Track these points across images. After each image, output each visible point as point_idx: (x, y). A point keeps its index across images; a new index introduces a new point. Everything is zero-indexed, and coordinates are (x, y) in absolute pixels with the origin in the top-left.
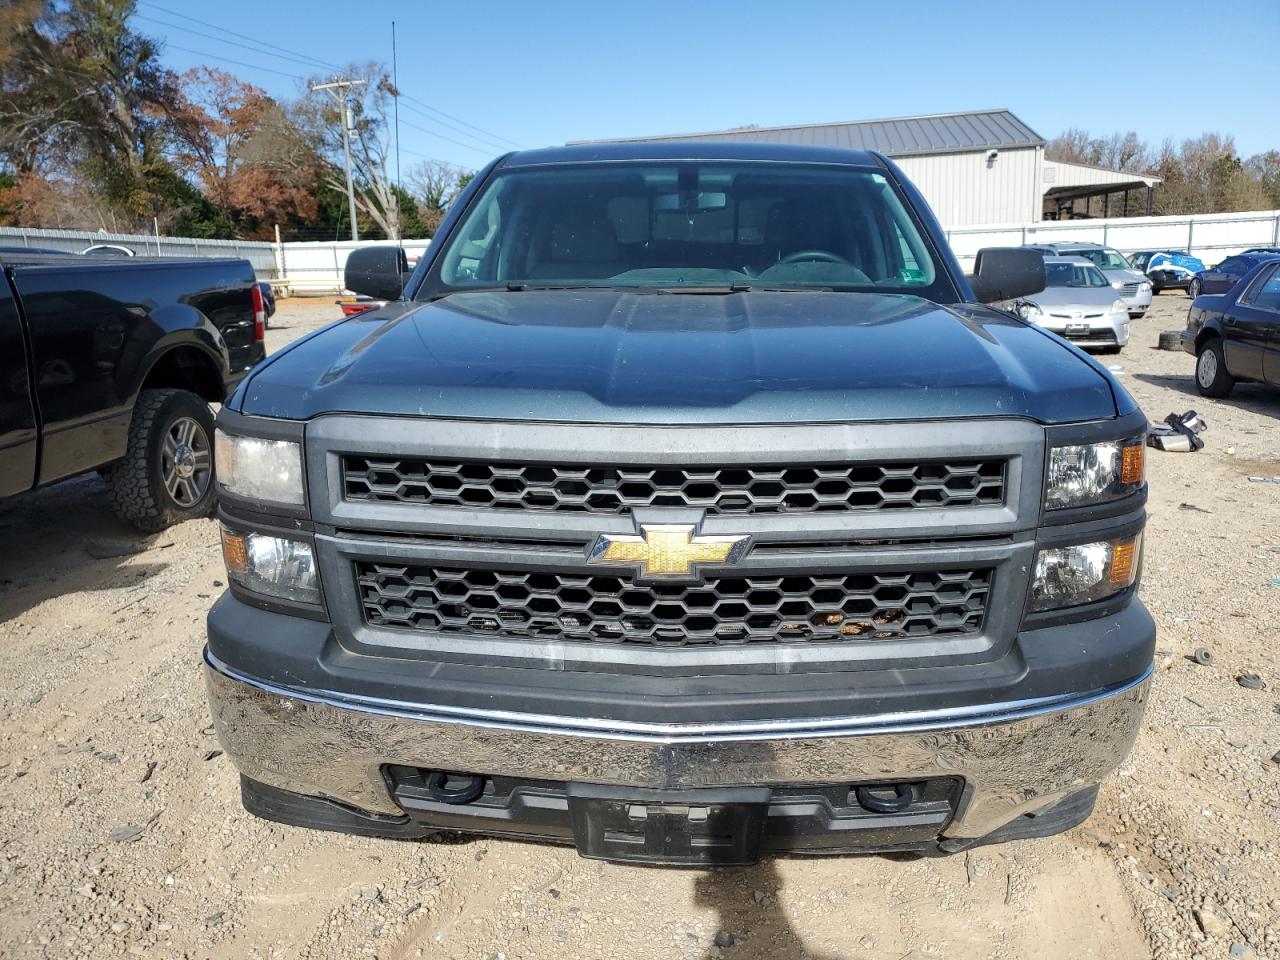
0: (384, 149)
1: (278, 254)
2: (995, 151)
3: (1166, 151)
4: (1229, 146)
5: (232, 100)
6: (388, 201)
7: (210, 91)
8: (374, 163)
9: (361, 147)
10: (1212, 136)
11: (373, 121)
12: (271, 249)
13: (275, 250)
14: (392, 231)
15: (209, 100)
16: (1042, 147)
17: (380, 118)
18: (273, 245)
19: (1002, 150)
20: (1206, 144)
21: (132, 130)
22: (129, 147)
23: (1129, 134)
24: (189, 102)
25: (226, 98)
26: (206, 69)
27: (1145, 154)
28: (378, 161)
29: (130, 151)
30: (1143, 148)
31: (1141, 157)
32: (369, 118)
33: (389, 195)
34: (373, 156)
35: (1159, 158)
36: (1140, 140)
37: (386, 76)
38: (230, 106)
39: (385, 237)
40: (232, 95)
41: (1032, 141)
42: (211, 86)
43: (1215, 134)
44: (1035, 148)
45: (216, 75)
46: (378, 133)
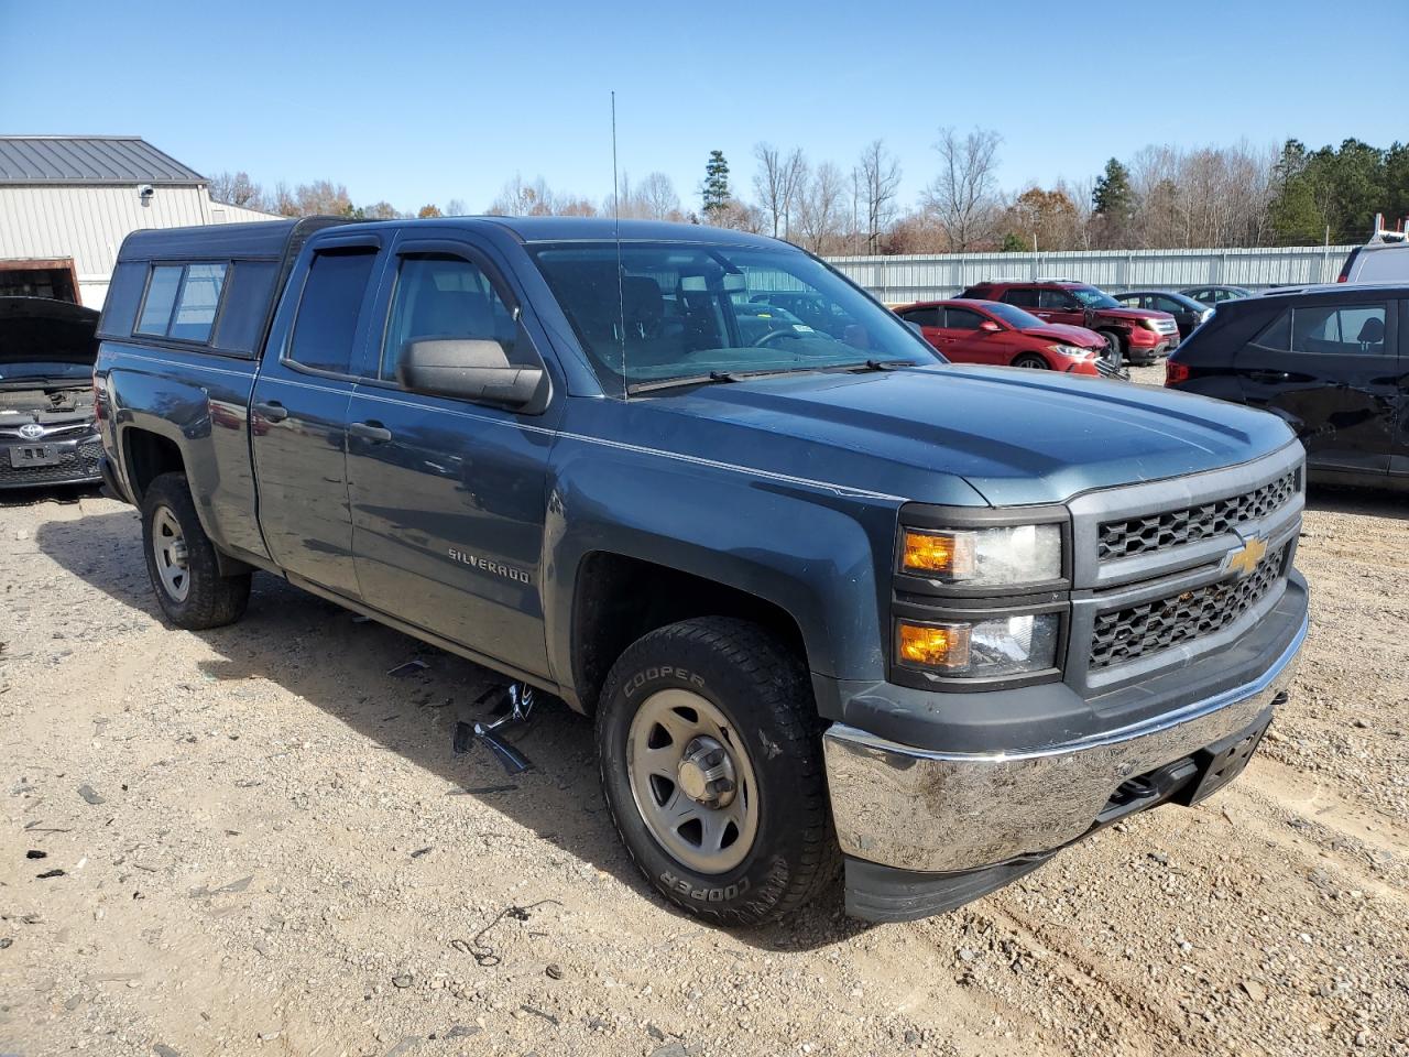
2: (149, 187)
3: (282, 195)
4: (343, 195)
10: (324, 184)
16: (204, 186)
19: (158, 185)
20: (320, 191)
23: (239, 175)
27: (261, 197)
30: (258, 191)
31: (257, 200)
35: (277, 204)
36: (253, 181)
41: (191, 179)
43: (327, 182)
44: (196, 186)
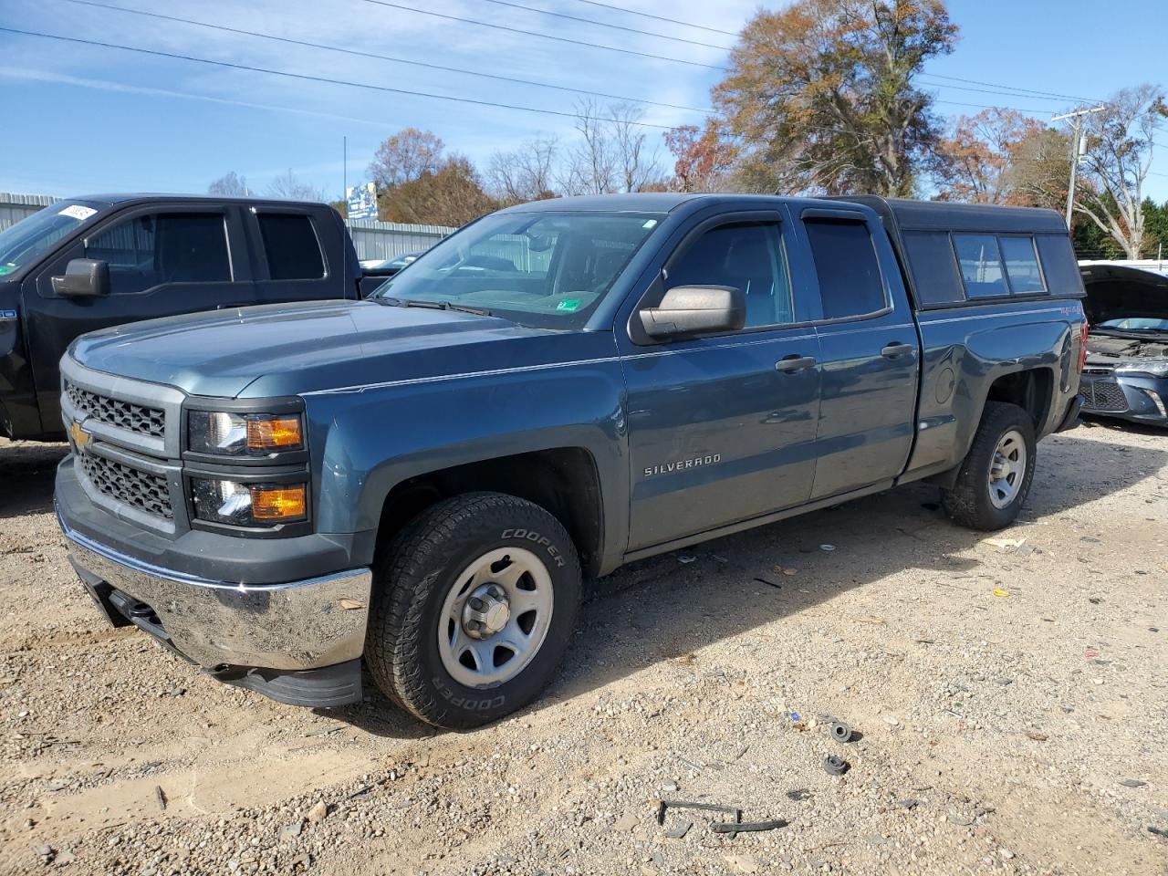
0: (1143, 169)
1: (979, 271)
5: (1014, 134)
6: (1136, 222)
7: (996, 129)
8: (1128, 184)
9: (1117, 170)
11: (1138, 143)
12: (974, 266)
13: (978, 267)
14: (1134, 252)
15: (993, 137)
17: (1146, 139)
18: (977, 263)
21: (895, 169)
22: (890, 182)
24: (975, 140)
25: (1009, 133)
26: (997, 111)
28: (1134, 181)
29: (890, 185)
32: (1134, 140)
33: (1138, 215)
34: (1129, 177)
37: (1159, 99)
38: (1010, 141)
39: (1124, 256)
40: (1015, 130)
42: (998, 124)
45: (1004, 114)
46: (1139, 155)
